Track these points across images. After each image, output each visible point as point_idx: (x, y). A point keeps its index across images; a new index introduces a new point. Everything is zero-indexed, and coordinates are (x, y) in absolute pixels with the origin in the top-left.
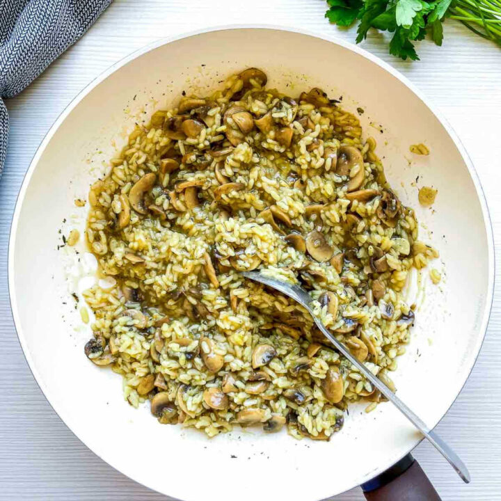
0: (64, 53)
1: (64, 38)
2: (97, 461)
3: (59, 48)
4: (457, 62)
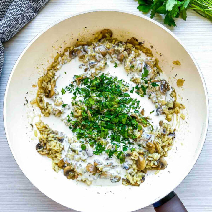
0: (27, 24)
1: (28, 17)
3: (25, 21)
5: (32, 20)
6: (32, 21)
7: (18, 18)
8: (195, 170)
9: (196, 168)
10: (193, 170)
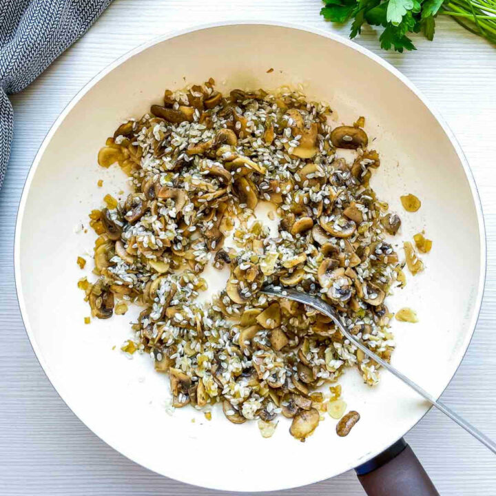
0: (67, 51)
1: (67, 36)
2: (101, 445)
3: (61, 45)
4: (449, 58)
5: (77, 42)
6: (78, 45)
7: (46, 39)
8: (456, 387)
9: (457, 382)
10: (452, 387)
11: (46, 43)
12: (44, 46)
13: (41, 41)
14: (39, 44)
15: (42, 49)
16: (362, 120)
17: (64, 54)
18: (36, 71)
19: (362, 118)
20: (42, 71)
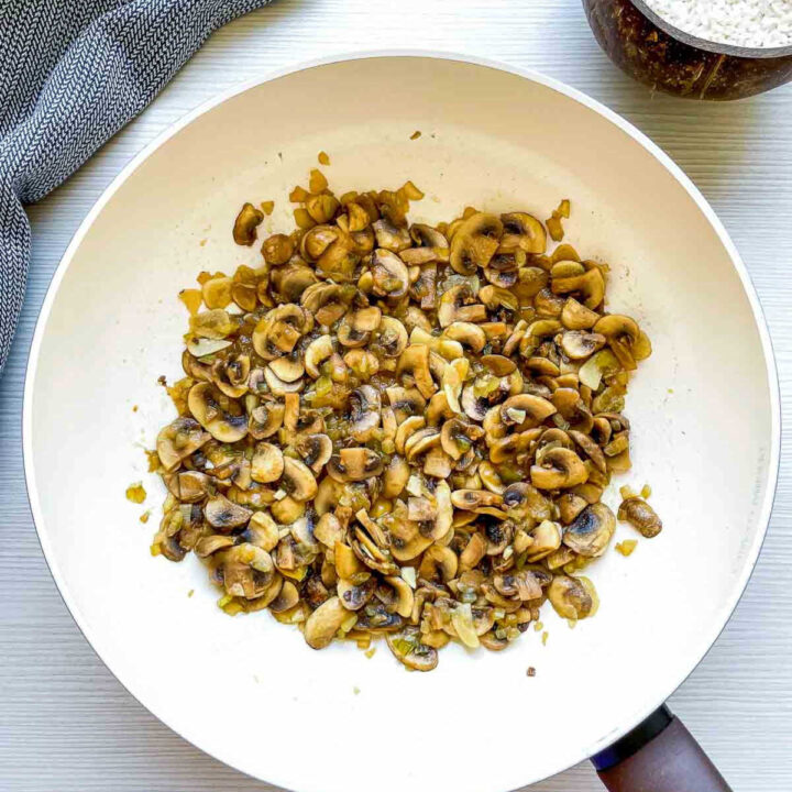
0: (117, 135)
1: (118, 110)
3: (109, 125)
11: (85, 120)
12: (82, 126)
13: (76, 117)
14: (73, 122)
15: (79, 131)
16: (565, 205)
17: (112, 140)
18: (68, 167)
19: (566, 202)
20: (78, 166)
